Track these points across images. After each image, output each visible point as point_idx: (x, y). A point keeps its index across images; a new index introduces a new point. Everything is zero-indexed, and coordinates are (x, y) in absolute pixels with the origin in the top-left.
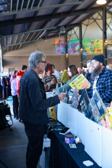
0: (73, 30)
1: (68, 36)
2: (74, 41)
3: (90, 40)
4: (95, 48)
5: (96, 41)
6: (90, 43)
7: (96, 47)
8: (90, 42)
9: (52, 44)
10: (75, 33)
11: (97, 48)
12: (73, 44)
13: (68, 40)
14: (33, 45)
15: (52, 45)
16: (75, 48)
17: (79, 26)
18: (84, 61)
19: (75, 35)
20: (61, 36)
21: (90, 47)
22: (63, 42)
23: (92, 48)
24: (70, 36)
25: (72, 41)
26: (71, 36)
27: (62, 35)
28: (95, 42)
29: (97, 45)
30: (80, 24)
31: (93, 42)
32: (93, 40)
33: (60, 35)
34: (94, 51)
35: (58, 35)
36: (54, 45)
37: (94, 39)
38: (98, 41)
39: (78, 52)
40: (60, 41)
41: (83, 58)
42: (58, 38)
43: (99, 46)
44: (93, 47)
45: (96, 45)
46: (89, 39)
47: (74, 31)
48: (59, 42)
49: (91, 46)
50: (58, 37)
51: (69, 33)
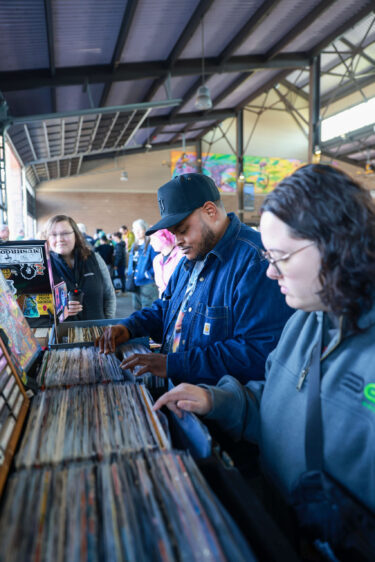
0: (218, 130)
1: (205, 146)
2: (220, 158)
3: (256, 160)
4: (268, 179)
5: (272, 162)
6: (258, 166)
7: (271, 176)
8: (257, 163)
9: (164, 162)
10: (224, 136)
11: (273, 178)
12: (217, 165)
13: (204, 155)
14: (115, 165)
15: (163, 165)
16: (221, 177)
17: (236, 116)
18: (246, 208)
19: (224, 140)
20: (187, 145)
21: (257, 176)
22: (191, 160)
23: (263, 179)
24: (211, 144)
25: (213, 158)
26: (213, 146)
27: (190, 141)
28: (269, 165)
29: (274, 173)
30: (240, 112)
31: (264, 165)
32: (263, 161)
33: (184, 143)
34: (265, 187)
35: (181, 141)
36: (170, 166)
37: (267, 158)
38: (276, 163)
39: (227, 186)
40: (184, 154)
41: (245, 199)
42: (179, 149)
43: (277, 175)
44: (263, 177)
45: (270, 173)
46: (255, 157)
47: (222, 131)
48: (182, 158)
49: (260, 174)
50: (181, 146)
51: (209, 136)
